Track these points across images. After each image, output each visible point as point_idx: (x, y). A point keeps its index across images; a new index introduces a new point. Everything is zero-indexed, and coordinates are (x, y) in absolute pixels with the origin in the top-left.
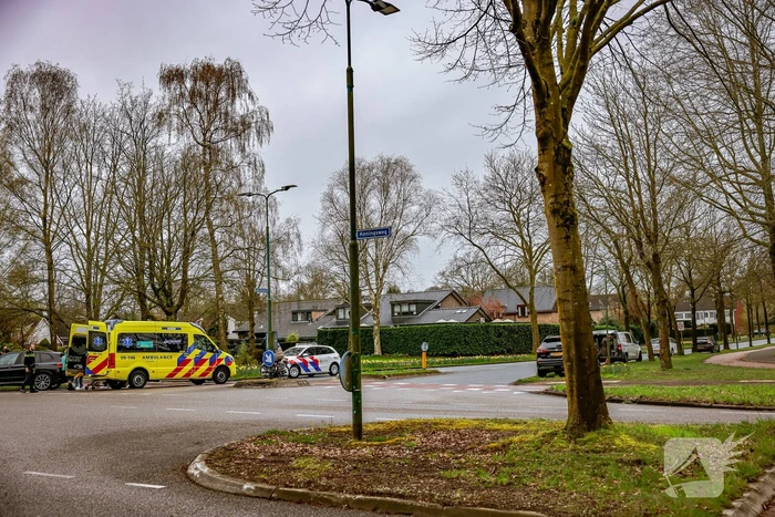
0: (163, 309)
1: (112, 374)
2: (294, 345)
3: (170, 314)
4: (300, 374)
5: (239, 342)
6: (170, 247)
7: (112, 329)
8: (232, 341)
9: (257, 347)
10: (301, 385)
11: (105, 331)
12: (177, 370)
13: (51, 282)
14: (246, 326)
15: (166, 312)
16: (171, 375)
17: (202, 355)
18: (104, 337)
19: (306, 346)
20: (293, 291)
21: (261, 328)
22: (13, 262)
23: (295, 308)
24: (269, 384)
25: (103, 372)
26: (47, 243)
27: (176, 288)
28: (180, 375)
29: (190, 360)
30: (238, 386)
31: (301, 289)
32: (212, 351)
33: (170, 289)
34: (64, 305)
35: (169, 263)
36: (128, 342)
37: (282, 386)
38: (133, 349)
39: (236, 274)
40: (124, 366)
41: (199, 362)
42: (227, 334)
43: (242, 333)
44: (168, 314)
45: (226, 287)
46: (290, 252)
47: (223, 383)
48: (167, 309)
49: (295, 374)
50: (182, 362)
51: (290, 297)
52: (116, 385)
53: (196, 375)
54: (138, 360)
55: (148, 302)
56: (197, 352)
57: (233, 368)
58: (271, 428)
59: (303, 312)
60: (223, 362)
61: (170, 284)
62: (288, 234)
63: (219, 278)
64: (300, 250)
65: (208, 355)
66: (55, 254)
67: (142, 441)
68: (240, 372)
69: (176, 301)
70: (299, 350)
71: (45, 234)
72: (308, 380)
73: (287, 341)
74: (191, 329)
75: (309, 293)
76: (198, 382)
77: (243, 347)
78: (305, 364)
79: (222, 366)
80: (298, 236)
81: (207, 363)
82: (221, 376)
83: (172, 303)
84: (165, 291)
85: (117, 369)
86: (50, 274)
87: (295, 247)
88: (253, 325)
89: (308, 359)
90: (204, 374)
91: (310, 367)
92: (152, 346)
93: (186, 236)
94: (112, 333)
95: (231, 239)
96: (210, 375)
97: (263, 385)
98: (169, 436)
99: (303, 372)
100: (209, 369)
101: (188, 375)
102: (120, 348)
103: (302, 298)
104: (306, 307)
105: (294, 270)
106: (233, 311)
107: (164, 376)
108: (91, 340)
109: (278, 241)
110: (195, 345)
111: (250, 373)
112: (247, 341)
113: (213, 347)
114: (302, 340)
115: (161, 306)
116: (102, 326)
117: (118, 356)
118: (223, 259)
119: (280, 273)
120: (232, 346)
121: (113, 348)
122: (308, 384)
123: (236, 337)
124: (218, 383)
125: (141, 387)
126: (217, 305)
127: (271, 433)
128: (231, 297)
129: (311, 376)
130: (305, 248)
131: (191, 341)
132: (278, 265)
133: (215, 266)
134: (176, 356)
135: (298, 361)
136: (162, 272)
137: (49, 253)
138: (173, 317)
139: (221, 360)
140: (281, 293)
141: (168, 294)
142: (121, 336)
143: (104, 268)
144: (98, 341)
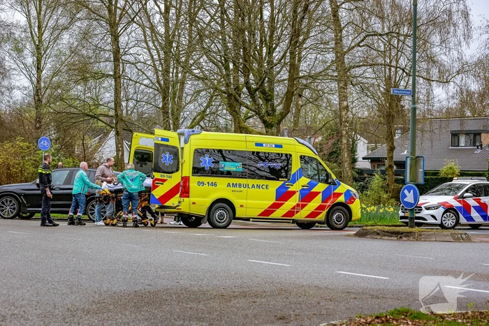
0: (262, 118)
1: (186, 206)
2: (451, 179)
3: (271, 126)
4: (457, 223)
5: (371, 173)
6: (273, 29)
7: (186, 142)
8: (361, 172)
9: (397, 181)
10: (457, 240)
11: (178, 146)
12: (276, 206)
13: (117, 77)
14: (382, 151)
15: (264, 122)
16: (267, 213)
17: (311, 186)
18: (175, 153)
19: (469, 182)
20: (454, 103)
21: (403, 153)
22: (74, 51)
23: (455, 126)
24: (408, 234)
25: (173, 202)
26: (113, 25)
27: (280, 90)
28: (279, 213)
29: (293, 193)
30: (362, 235)
31: (466, 98)
32: (326, 182)
33: (272, 90)
34: (142, 113)
35: (270, 52)
36: (206, 162)
37: (427, 239)
38: (215, 173)
39: (369, 72)
40: (202, 195)
41: (307, 196)
42: (354, 161)
43: (375, 161)
44: (268, 125)
45: (353, 92)
46: (453, 41)
47: (341, 229)
48: (267, 118)
49: (450, 222)
50: (283, 195)
51: (449, 111)
52: (191, 221)
53: (302, 215)
54: (221, 188)
55: (244, 110)
56: (304, 181)
57: (356, 207)
58: (399, 305)
59: (467, 134)
60: (342, 199)
61: (271, 82)
62: (450, 13)
63: (344, 76)
64: (467, 36)
65: (320, 187)
66: (123, 39)
67: (201, 306)
68: (366, 216)
69: (279, 109)
70: (459, 188)
71: (110, 11)
72: (471, 233)
73: (442, 175)
74: (295, 147)
75: (478, 106)
76: (305, 226)
77: (376, 181)
78: (466, 209)
79: (340, 204)
80: (466, 15)
81: (319, 197)
82: (339, 218)
83: (274, 110)
84: (264, 92)
85: (192, 199)
86: (116, 67)
87: (460, 32)
88: (392, 149)
89: (472, 202)
90: (313, 214)
91: (474, 214)
92: (241, 169)
93: (295, 12)
94: (187, 147)
95: (364, 20)
96: (322, 216)
97: (398, 235)
98: (242, 303)
99: (463, 220)
100: (321, 208)
101: (290, 213)
102: (197, 171)
103: (468, 113)
104: (472, 126)
105: (457, 66)
106: (365, 128)
107: (255, 213)
108: (158, 156)
109: (433, 22)
110: (301, 172)
111: (382, 217)
112: (383, 172)
113: (328, 175)
114: (463, 174)
115: (258, 113)
116: (173, 138)
117: (194, 181)
118: (351, 49)
119: (435, 72)
120: (360, 178)
121: (187, 170)
122: (468, 239)
123: (367, 165)
124: (333, 228)
125: (225, 227)
126: (340, 117)
127: (400, 313)
128: (362, 108)
129: (476, 227)
130: (475, 35)
131: (296, 166)
132: (431, 60)
133: (339, 59)
134: (275, 185)
135: (456, 204)
136: (261, 65)
137: (116, 38)
138: (274, 130)
139: (339, 194)
140: (437, 105)
141: (268, 98)
142: (199, 153)
143: (187, 61)
144: (166, 159)
